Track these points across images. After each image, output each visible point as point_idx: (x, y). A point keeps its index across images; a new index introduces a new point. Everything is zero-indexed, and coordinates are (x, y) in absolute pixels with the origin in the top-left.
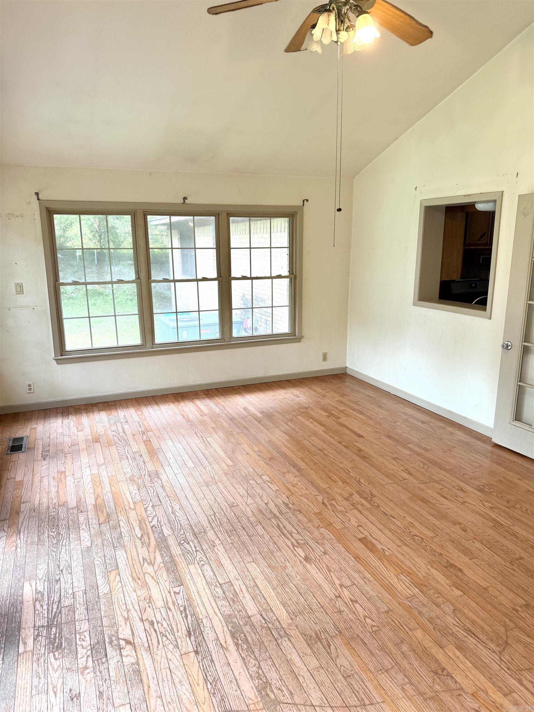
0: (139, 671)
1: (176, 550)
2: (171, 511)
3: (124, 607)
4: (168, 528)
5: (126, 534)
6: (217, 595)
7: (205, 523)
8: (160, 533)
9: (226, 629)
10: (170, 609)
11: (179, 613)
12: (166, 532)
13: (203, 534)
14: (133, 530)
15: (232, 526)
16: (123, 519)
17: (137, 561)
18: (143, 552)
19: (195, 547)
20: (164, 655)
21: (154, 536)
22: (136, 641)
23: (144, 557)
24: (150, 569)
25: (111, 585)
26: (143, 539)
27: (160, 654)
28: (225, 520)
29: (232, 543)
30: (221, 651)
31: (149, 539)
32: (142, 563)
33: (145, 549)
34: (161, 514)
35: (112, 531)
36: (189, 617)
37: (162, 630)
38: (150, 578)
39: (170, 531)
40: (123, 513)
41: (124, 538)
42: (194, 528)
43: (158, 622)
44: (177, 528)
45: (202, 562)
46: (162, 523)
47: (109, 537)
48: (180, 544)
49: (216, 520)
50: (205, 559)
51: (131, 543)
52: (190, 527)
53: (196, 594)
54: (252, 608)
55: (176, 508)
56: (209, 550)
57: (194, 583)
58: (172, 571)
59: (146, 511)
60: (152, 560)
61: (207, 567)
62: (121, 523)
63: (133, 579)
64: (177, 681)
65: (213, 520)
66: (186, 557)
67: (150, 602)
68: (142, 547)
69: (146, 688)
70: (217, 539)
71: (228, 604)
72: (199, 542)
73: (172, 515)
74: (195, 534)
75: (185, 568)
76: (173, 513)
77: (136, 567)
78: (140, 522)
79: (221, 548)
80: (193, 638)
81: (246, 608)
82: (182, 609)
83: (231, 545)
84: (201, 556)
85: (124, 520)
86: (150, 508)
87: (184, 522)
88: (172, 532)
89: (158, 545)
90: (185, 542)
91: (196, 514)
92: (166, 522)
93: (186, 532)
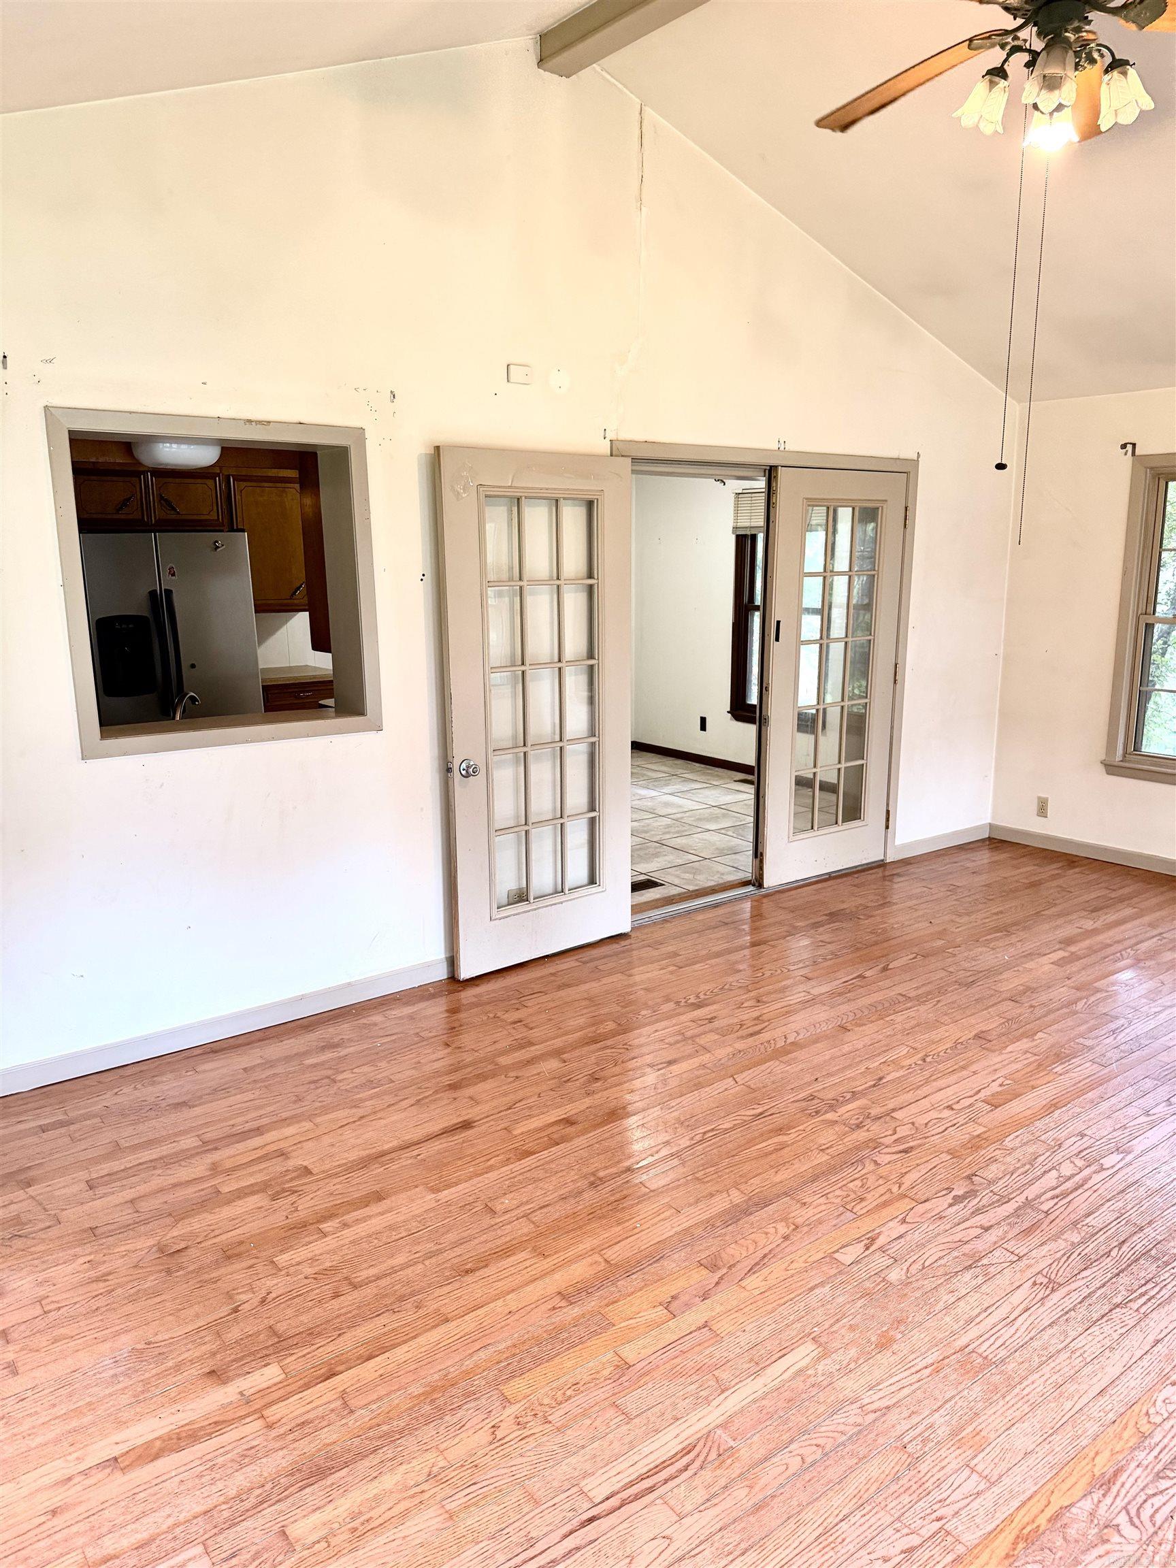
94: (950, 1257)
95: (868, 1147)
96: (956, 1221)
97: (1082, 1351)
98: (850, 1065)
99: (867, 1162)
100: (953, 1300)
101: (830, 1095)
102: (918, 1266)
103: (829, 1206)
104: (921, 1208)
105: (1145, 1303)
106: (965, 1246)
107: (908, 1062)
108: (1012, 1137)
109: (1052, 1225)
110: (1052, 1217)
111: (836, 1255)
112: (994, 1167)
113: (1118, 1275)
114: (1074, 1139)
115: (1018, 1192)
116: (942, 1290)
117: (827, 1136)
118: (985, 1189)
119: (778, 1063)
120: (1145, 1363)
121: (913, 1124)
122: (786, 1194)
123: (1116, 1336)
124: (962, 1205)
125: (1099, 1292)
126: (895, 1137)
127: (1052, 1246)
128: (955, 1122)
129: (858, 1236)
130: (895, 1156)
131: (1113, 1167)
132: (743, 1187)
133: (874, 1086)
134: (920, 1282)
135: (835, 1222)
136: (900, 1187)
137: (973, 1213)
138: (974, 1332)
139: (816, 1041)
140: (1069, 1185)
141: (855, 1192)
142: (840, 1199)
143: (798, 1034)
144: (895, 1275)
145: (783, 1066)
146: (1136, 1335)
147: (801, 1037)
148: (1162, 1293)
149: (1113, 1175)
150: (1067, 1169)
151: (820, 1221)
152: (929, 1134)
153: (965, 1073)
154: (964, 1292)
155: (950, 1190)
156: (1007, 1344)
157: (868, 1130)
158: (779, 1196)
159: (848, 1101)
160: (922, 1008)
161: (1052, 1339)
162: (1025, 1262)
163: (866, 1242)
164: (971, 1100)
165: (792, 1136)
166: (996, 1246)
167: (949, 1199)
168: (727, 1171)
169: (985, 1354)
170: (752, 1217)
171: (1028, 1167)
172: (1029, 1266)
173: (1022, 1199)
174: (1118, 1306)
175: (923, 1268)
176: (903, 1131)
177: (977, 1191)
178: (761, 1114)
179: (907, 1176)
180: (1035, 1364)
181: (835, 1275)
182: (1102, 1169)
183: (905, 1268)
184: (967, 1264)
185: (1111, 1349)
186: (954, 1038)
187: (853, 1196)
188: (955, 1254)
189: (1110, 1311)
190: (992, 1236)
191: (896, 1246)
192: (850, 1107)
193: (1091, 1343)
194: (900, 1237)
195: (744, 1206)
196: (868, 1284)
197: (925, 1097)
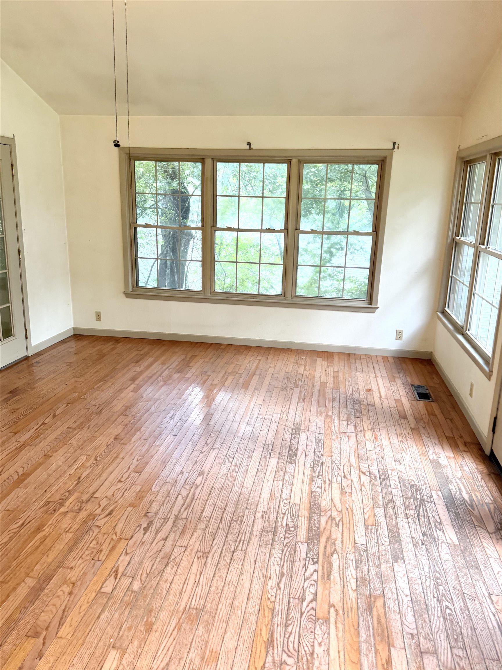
0: (359, 459)
1: (303, 523)
2: (284, 579)
3: (364, 493)
4: (299, 552)
5: (351, 564)
6: (290, 476)
7: (255, 540)
8: (311, 549)
9: (298, 458)
10: (329, 480)
11: (324, 475)
12: (303, 548)
13: (266, 529)
14: (341, 567)
15: (230, 526)
16: (351, 592)
17: (345, 526)
18: (337, 534)
19: (283, 518)
20: (342, 460)
21: (318, 548)
22: (358, 472)
23: (336, 528)
24: (334, 514)
25: (373, 513)
26: (332, 549)
27: (345, 461)
28: (230, 537)
29: (247, 508)
30: (307, 451)
31: (325, 547)
32: (341, 523)
33: (334, 536)
34: (298, 580)
35: (367, 577)
36: (318, 471)
37: (339, 471)
38: (337, 507)
39: (298, 548)
40: (349, 605)
41: (354, 560)
42: (271, 541)
43: (341, 476)
44: (289, 549)
45: (286, 502)
46: (303, 563)
47: (371, 568)
48: (296, 527)
49: (240, 541)
50: (281, 503)
51: (347, 549)
52: (275, 543)
53: (305, 482)
54: (273, 462)
55: (274, 581)
56: (272, 511)
57: (302, 489)
58: (315, 505)
59: (316, 595)
60: (330, 521)
61: (284, 496)
62: (354, 587)
63: (352, 511)
64: (339, 449)
65: (243, 542)
66: (297, 512)
67: (342, 489)
68: (336, 540)
69: (357, 452)
70: (256, 517)
71: (287, 468)
72: (276, 522)
73: (285, 571)
74: (275, 533)
75: (304, 503)
76: (282, 575)
77: (348, 520)
78: (329, 576)
79: (261, 508)
80: (321, 461)
81: (276, 463)
82: (320, 477)
83: (249, 507)
84: (283, 507)
85: (350, 589)
86: (309, 597)
87: (277, 553)
88: (297, 545)
89: (319, 535)
90: (289, 528)
91: (255, 561)
92: (297, 563)
93: (282, 539)
94: (156, 563)
95: (90, 520)
96: (150, 542)
97: (231, 582)
98: (60, 476)
99: (93, 528)
100: (168, 585)
101: (57, 497)
102: (145, 575)
103: (85, 563)
104: (131, 542)
105: (243, 545)
106: (161, 553)
107: (88, 464)
108: (154, 486)
109: (192, 523)
110: (189, 520)
111: (102, 590)
112: (154, 505)
113: (227, 536)
114: (180, 476)
115: (170, 513)
116: (161, 583)
117: (66, 523)
118: (155, 518)
119: (19, 489)
120: (256, 574)
121: (106, 497)
122: (59, 567)
123: (240, 567)
124: (149, 532)
125: (224, 549)
126: (101, 508)
127: (195, 535)
128: (125, 488)
129: (108, 573)
130: (106, 519)
131: (201, 483)
132: (31, 574)
133: (78, 483)
134: (150, 584)
135: (93, 571)
136: (116, 535)
137: (156, 534)
138: (185, 599)
139: (36, 469)
140: (188, 500)
141: (94, 548)
142: (89, 556)
143: (23, 468)
144: (136, 586)
145: (23, 490)
146: (247, 562)
147: (26, 469)
148: (246, 537)
149: (203, 487)
150: (184, 493)
151: (85, 574)
152: (117, 499)
153: (118, 460)
154: (171, 578)
155: (140, 526)
156: (202, 595)
157: (86, 510)
158: (55, 571)
159: (68, 498)
160: (82, 432)
161: (218, 583)
162: (189, 548)
163: (114, 574)
164: (128, 474)
165: (47, 530)
166: (174, 547)
167: (142, 531)
168: (18, 568)
169: (195, 607)
170: (46, 591)
171: (168, 498)
172: (192, 550)
173: (173, 517)
174: (234, 552)
175: (148, 575)
176: (104, 503)
177: (152, 521)
178: (23, 524)
179: (117, 528)
180: (217, 600)
181: (107, 602)
182: (197, 486)
183: (139, 580)
184: (166, 563)
185: (241, 574)
186: (105, 443)
187: (95, 551)
188: (158, 560)
189: (232, 556)
190: (169, 542)
191: (129, 569)
192: (71, 500)
193: (233, 576)
194: (129, 563)
195: (38, 586)
196: (126, 598)
197: (106, 480)
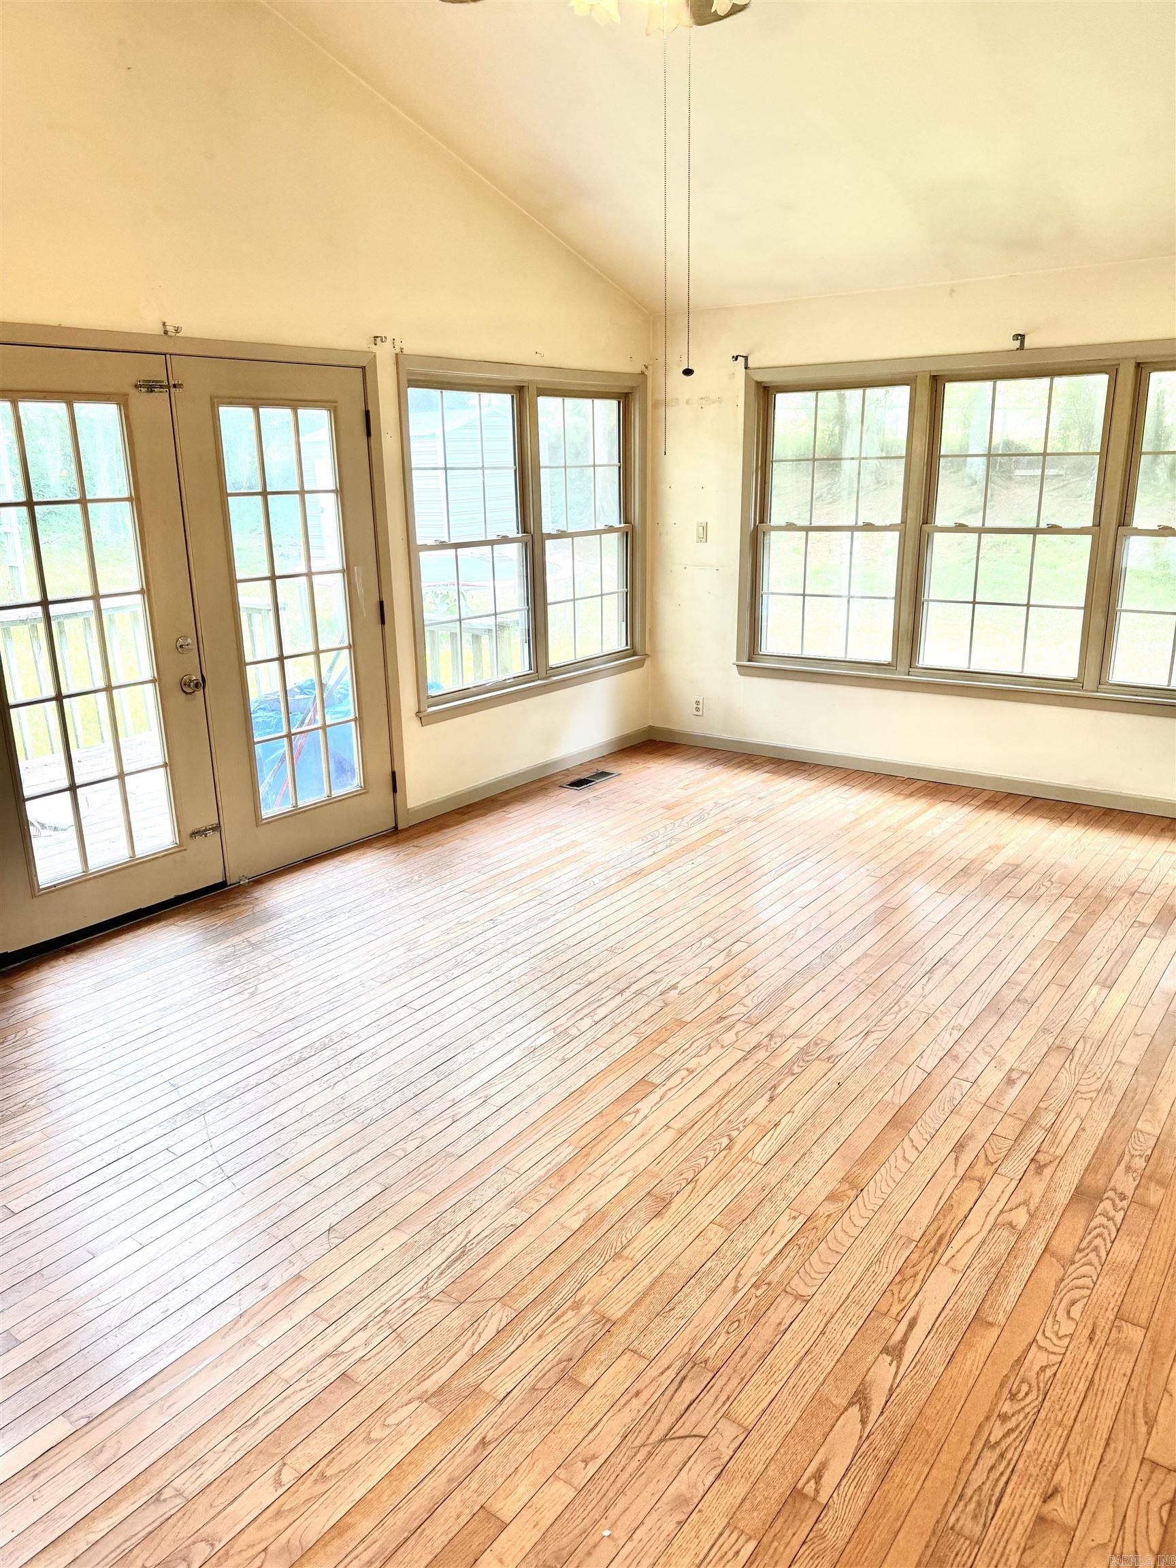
96: (673, 974)
110: (605, 987)
115: (628, 999)
118: (654, 998)
124: (670, 984)
137: (661, 980)
140: (586, 1011)
171: (617, 1021)
197: (718, 1080)
